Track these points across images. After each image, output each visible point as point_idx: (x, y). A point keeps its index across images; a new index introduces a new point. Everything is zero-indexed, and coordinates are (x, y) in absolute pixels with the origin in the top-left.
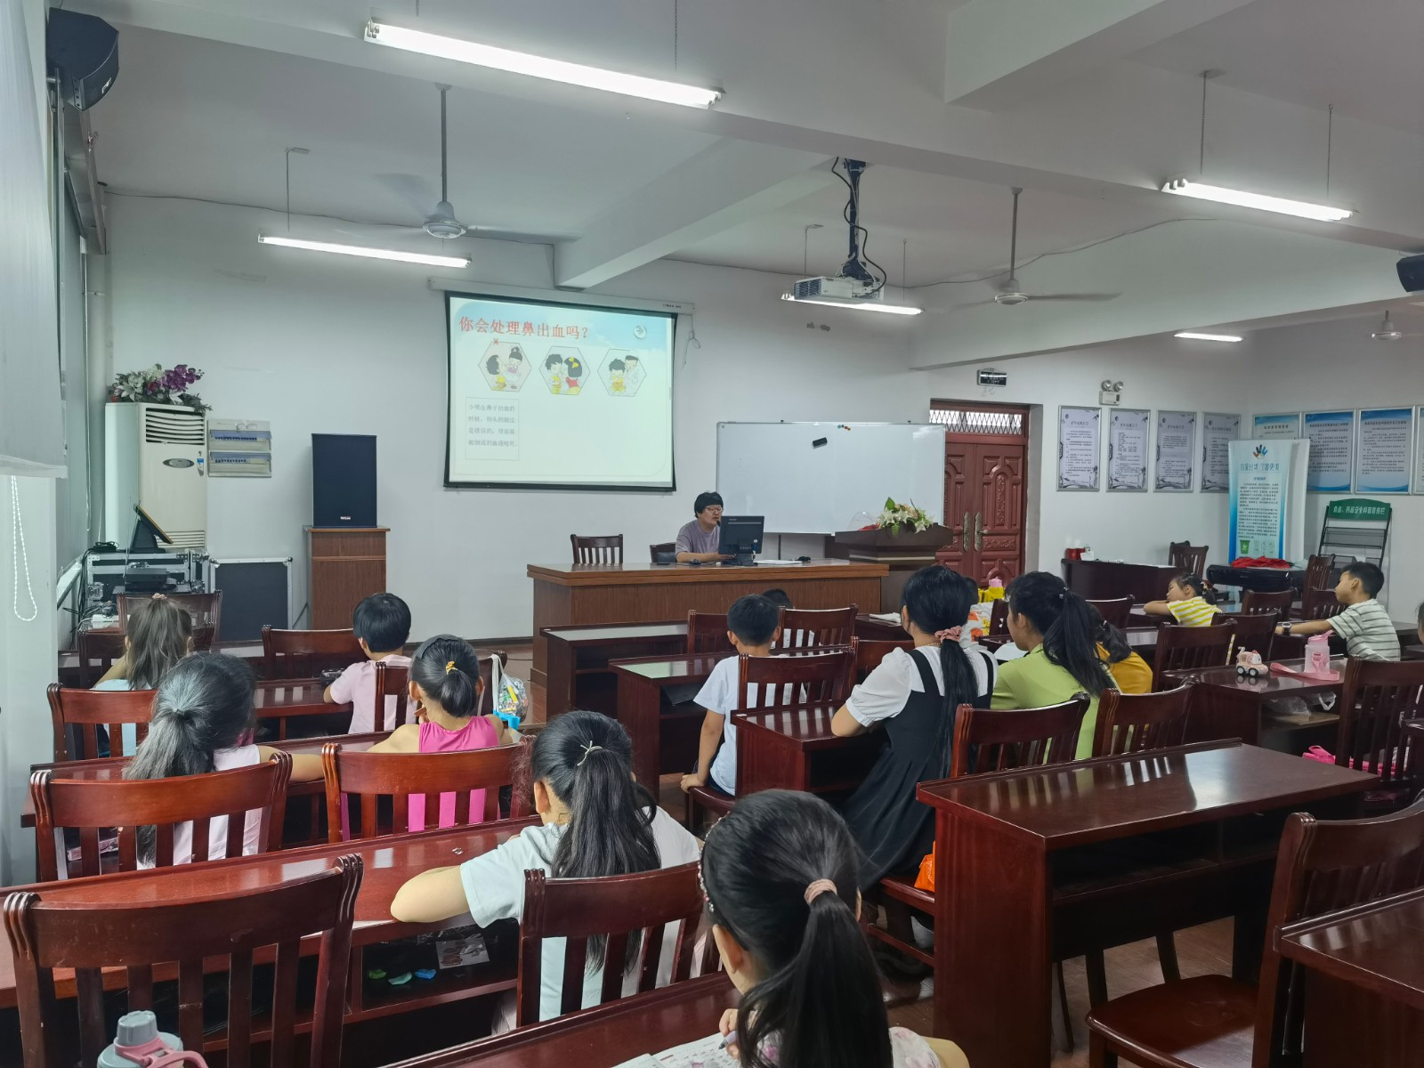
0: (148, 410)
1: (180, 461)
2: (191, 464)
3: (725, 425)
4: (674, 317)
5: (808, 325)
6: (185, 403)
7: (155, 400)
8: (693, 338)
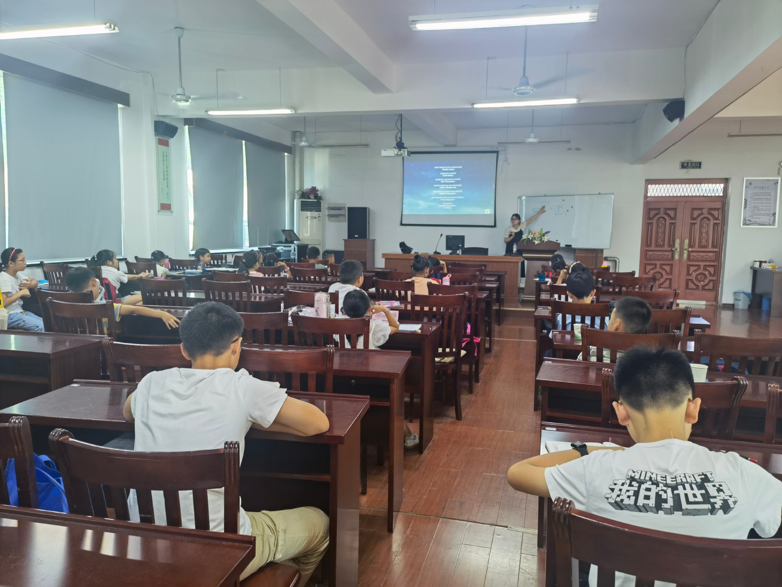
0: (301, 201)
1: (311, 217)
2: (316, 218)
4: (497, 152)
5: (568, 149)
6: (315, 199)
7: (305, 198)
8: (506, 160)
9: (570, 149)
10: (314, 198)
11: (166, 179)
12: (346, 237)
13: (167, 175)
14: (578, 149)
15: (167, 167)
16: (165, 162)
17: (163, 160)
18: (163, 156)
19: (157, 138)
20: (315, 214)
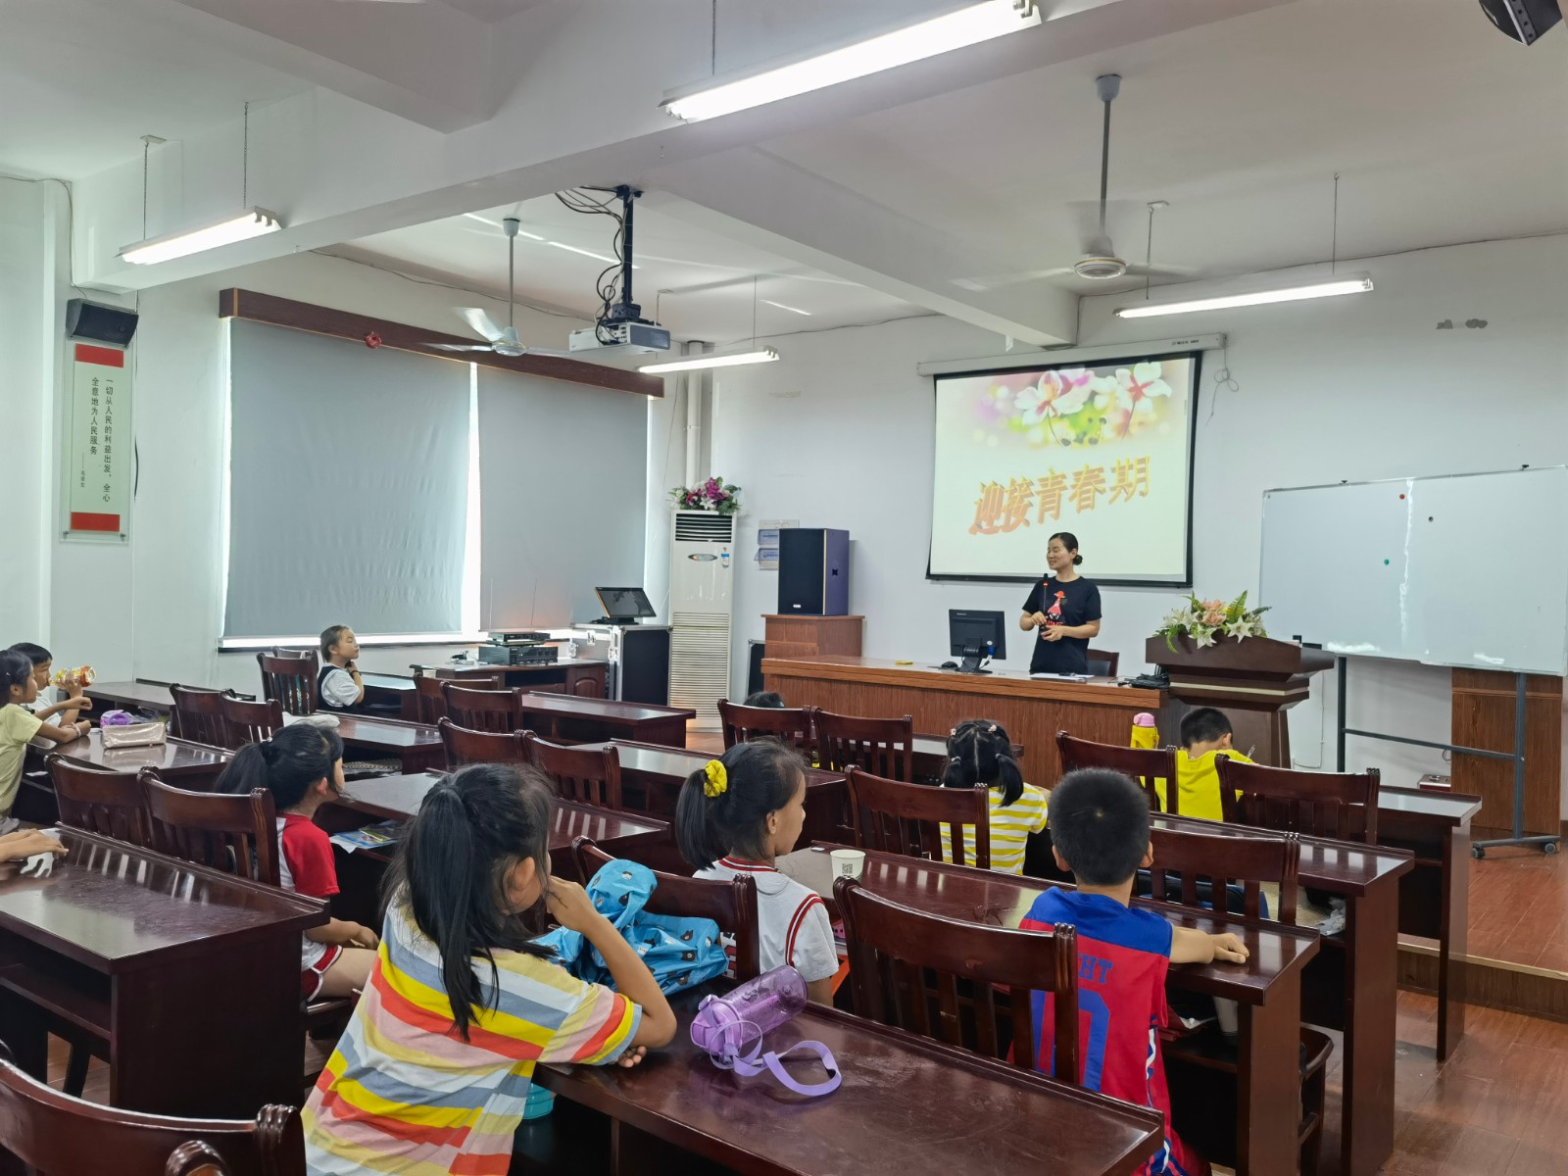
0: (678, 515)
1: (703, 555)
2: (715, 558)
3: (1272, 494)
4: (1197, 356)
5: (1441, 326)
6: (717, 510)
7: (689, 508)
8: (1228, 378)
9: (1446, 325)
10: (712, 506)
11: (101, 446)
12: (774, 611)
13: (107, 439)
14: (1476, 324)
15: (108, 419)
16: (102, 407)
17: (95, 401)
18: (95, 391)
19: (72, 344)
20: (715, 548)
